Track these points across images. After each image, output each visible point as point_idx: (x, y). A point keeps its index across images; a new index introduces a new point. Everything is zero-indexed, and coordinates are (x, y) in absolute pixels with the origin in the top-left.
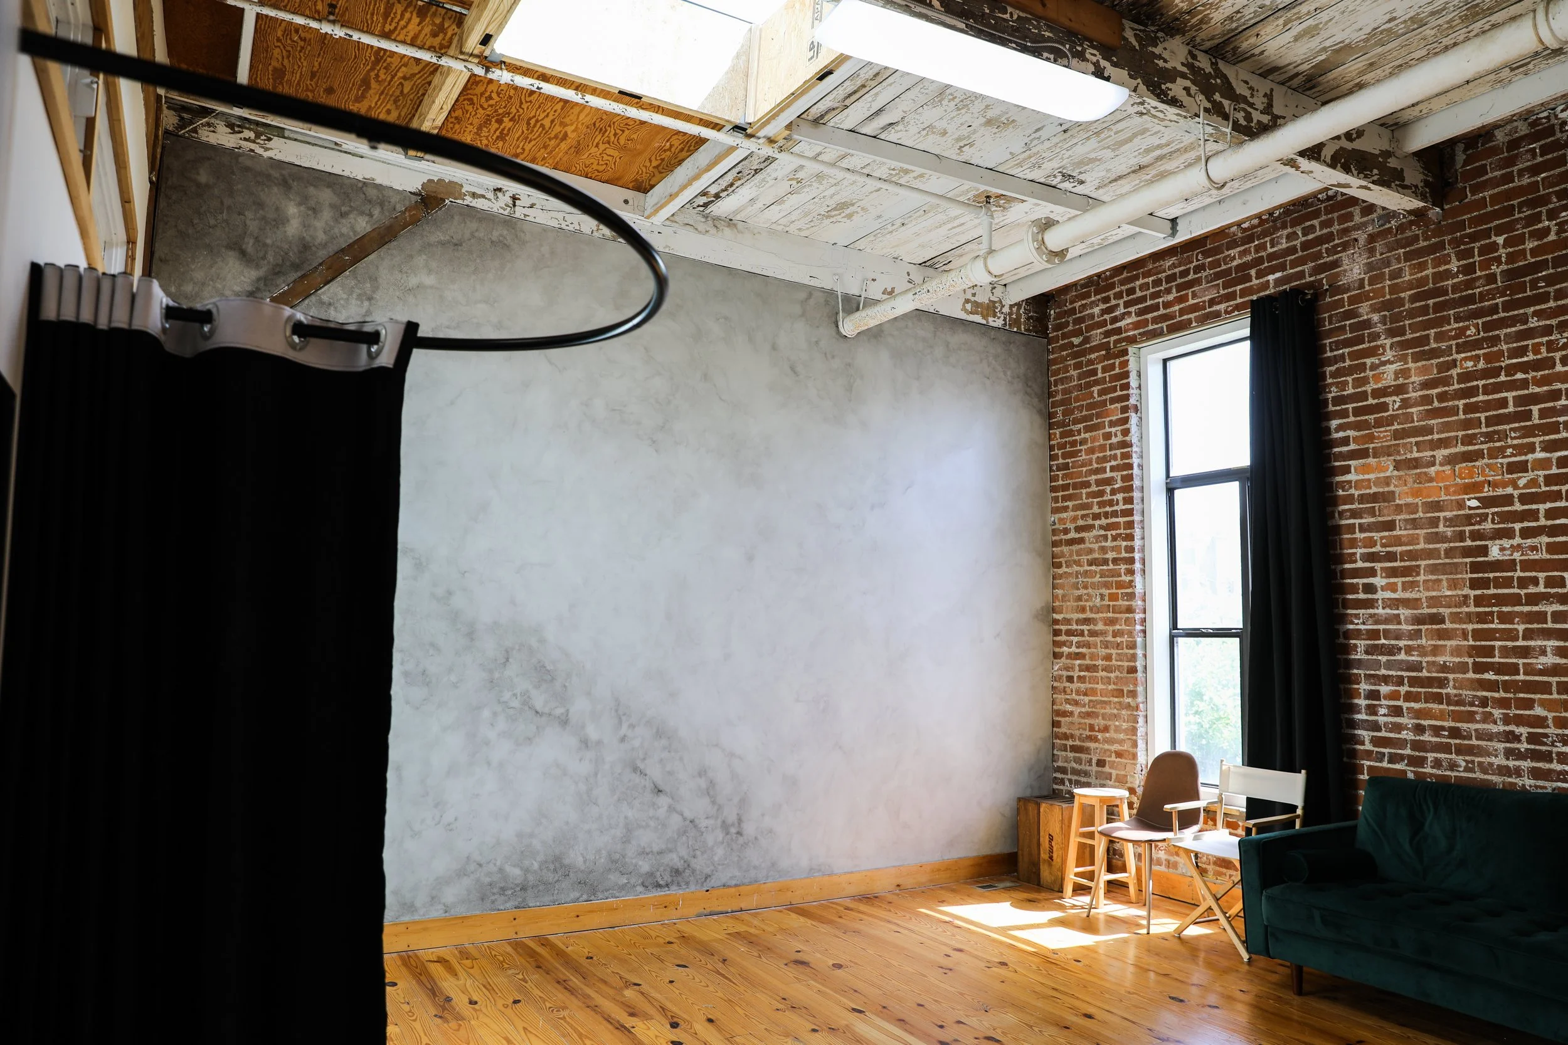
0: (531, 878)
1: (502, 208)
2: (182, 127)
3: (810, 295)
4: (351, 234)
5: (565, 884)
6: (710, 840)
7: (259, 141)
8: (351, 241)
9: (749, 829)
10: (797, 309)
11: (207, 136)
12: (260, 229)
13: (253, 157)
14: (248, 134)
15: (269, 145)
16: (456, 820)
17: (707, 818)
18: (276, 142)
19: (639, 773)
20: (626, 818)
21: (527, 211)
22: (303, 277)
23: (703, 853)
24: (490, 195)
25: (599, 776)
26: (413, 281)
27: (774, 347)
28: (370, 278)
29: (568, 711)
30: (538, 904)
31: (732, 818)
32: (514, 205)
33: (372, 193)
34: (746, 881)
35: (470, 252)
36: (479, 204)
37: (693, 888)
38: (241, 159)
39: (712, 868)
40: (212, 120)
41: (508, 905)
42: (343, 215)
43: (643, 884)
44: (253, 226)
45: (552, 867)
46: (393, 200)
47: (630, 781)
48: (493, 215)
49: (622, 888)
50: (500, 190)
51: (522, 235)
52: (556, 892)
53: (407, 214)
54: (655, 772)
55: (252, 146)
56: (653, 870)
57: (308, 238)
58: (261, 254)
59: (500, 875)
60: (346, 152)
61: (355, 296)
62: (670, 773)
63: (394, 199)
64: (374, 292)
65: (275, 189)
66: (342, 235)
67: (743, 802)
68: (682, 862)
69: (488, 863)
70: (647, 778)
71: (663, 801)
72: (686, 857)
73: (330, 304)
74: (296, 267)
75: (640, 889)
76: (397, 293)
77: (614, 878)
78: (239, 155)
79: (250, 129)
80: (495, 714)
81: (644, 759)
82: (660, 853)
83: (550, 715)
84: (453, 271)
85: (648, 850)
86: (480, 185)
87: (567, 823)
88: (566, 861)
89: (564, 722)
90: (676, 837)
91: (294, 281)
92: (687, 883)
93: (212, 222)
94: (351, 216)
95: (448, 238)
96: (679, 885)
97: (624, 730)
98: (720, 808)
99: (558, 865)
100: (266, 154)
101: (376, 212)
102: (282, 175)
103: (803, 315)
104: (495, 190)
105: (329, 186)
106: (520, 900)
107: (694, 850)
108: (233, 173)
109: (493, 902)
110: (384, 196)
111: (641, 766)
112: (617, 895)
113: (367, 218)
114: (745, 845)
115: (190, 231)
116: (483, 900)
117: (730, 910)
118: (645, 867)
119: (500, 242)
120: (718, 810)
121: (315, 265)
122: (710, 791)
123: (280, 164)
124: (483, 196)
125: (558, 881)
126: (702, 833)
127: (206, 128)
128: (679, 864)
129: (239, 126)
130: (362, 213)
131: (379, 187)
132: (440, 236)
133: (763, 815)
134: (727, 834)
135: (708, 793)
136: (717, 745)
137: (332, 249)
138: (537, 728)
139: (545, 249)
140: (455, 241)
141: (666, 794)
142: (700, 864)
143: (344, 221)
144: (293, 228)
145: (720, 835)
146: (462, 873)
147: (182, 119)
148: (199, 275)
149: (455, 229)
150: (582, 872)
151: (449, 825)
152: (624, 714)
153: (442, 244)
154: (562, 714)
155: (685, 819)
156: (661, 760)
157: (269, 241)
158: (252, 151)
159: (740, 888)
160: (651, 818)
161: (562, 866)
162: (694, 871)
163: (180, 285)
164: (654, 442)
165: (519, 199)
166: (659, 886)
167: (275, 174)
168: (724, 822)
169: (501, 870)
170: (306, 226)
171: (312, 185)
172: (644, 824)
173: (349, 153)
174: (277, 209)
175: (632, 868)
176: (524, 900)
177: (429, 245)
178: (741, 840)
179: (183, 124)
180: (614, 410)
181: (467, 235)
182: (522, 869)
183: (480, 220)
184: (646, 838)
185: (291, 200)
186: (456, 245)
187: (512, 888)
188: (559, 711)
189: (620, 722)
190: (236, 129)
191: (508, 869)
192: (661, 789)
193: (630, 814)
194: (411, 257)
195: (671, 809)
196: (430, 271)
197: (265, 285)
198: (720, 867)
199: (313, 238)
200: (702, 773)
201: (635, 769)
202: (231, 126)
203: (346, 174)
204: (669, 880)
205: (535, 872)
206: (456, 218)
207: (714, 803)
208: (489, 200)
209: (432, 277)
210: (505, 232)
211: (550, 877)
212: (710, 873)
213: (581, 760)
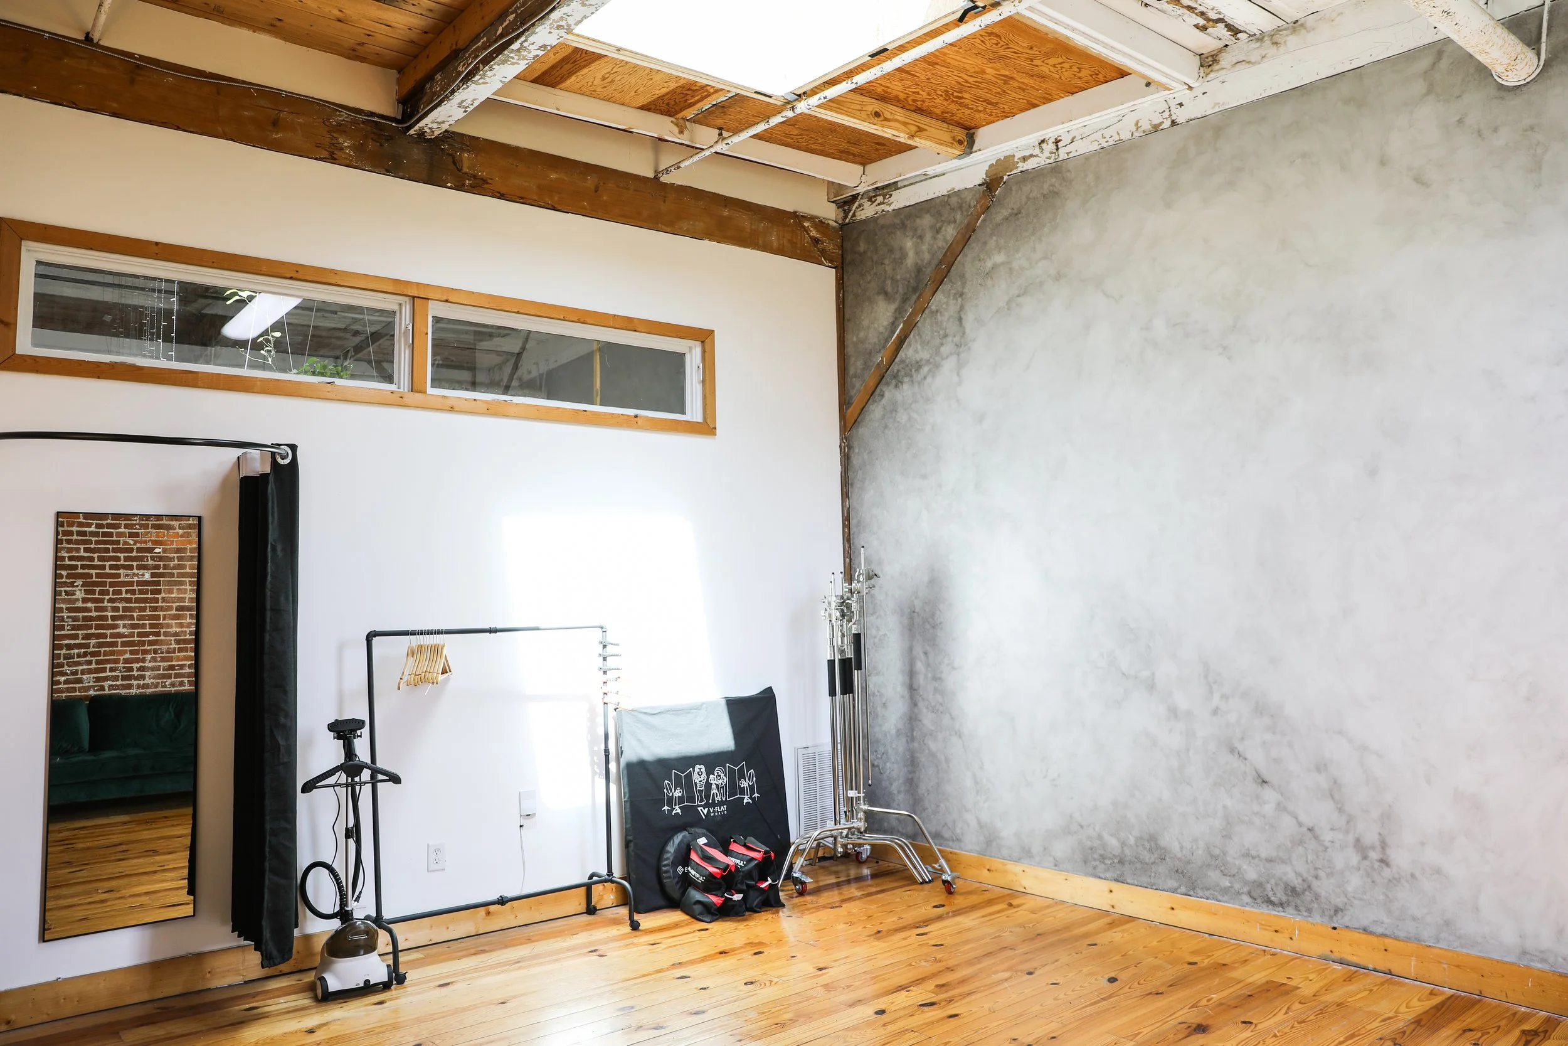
0: (1127, 852)
1: (1047, 158)
2: (845, 217)
3: (1440, 55)
4: (944, 244)
5: (1162, 869)
6: (1339, 862)
7: (886, 201)
8: (944, 251)
9: (1401, 859)
10: (1419, 87)
11: (862, 215)
12: (894, 270)
13: (884, 215)
14: (880, 199)
15: (891, 200)
16: (1059, 776)
17: (1332, 829)
18: (895, 194)
19: (1237, 755)
20: (1225, 807)
21: (1068, 149)
22: (919, 297)
23: (1330, 875)
24: (1037, 151)
25: (1191, 752)
26: (989, 264)
27: (1383, 162)
28: (960, 276)
29: (1153, 674)
30: (1136, 883)
31: (1371, 837)
32: (1057, 149)
33: (954, 201)
34: (1402, 934)
35: (1028, 215)
36: (1031, 164)
37: (1317, 918)
38: (879, 222)
39: (1345, 900)
40: (862, 201)
41: (1108, 875)
42: (938, 231)
43: (1249, 893)
44: (889, 269)
45: (1147, 845)
46: (968, 200)
47: (1226, 763)
48: (1042, 169)
49: (1225, 891)
50: (1043, 141)
51: (1068, 174)
52: (1153, 875)
53: (978, 205)
54: (1258, 758)
55: (882, 207)
56: (1262, 879)
57: (920, 262)
58: (895, 290)
59: (1099, 842)
60: (934, 177)
61: (952, 298)
62: (1277, 761)
63: (968, 197)
64: (963, 288)
65: (898, 233)
66: (939, 248)
67: (1387, 817)
68: (1300, 880)
69: (1089, 825)
70: (1246, 762)
71: (1269, 794)
72: (1305, 875)
73: (937, 311)
74: (915, 290)
75: (1246, 899)
76: (979, 281)
77: (1214, 876)
78: (878, 218)
79: (879, 195)
80: (1085, 672)
81: (1242, 739)
82: (1270, 860)
83: (1136, 678)
84: (1017, 241)
85: (1254, 853)
86: (1027, 147)
87: (1160, 800)
88: (1162, 843)
89: (1151, 686)
90: (1290, 845)
91: (915, 302)
92: (1309, 910)
93: (869, 278)
94: (943, 229)
95: (1010, 211)
96: (1297, 908)
97: (1216, 701)
98: (1350, 820)
99: (1152, 841)
100: (893, 207)
101: (958, 217)
102: (901, 219)
103: (1429, 92)
104: (1040, 144)
105: (928, 212)
106: (1118, 873)
107: (1316, 869)
108: (876, 235)
109: (1095, 868)
110: (961, 199)
111: (1240, 748)
112: (1220, 897)
113: (953, 225)
114: (1394, 881)
115: (860, 291)
116: (1085, 862)
117: (1371, 966)
118: (1252, 874)
119: (1050, 191)
120: (1348, 822)
121: (925, 283)
122: (1334, 792)
123: (898, 212)
124: (1032, 156)
125: (1153, 863)
126: (1326, 848)
127: (859, 209)
128: (1296, 882)
129: (875, 196)
130: (949, 222)
131: (958, 193)
132: (1005, 213)
133: (1423, 844)
134: (1365, 858)
135: (1332, 796)
136: (1340, 732)
137: (935, 262)
138: (1125, 690)
139: (1090, 178)
140: (1015, 211)
141: (1272, 786)
142: (1325, 887)
143: (939, 236)
144: (910, 261)
145: (1355, 859)
146: (1067, 831)
147: (845, 210)
148: (865, 323)
149: (1014, 201)
150: (1179, 859)
151: (1054, 780)
152: (1215, 682)
153: (1006, 219)
154: (1148, 677)
155: (1300, 825)
156: (1264, 743)
157: (899, 277)
158: (883, 211)
159: (1387, 941)
160: (1256, 814)
161: (1158, 847)
162: (1317, 897)
163: (858, 335)
164: (1225, 348)
165: (1060, 140)
166: (1270, 902)
167: (897, 221)
168: (1358, 840)
169: (1100, 837)
170: (917, 253)
171: (918, 217)
172: (1247, 819)
173: (936, 176)
174: (901, 248)
175: (1234, 871)
176: (1122, 875)
177: (998, 225)
178: (1387, 872)
179: (846, 213)
180: (1175, 325)
181: (1024, 199)
182: (1118, 840)
183: (1032, 180)
184: (1250, 837)
185: (907, 236)
186: (1016, 214)
187: (1110, 858)
188: (1145, 674)
189: (1211, 692)
190: (873, 199)
191: (1106, 837)
192: (1267, 778)
193: (1229, 803)
194: (985, 243)
195: (1281, 808)
196: (999, 249)
197: (900, 313)
198: (1356, 902)
199: (922, 260)
200: (1321, 767)
201: (1233, 750)
202: (870, 200)
203: (936, 196)
204: (1284, 899)
205: (1131, 846)
206: (1014, 189)
207: (1341, 810)
208: (1036, 156)
209: (1002, 254)
210: (1054, 180)
211: (1147, 857)
212: (1341, 906)
213: (1170, 731)
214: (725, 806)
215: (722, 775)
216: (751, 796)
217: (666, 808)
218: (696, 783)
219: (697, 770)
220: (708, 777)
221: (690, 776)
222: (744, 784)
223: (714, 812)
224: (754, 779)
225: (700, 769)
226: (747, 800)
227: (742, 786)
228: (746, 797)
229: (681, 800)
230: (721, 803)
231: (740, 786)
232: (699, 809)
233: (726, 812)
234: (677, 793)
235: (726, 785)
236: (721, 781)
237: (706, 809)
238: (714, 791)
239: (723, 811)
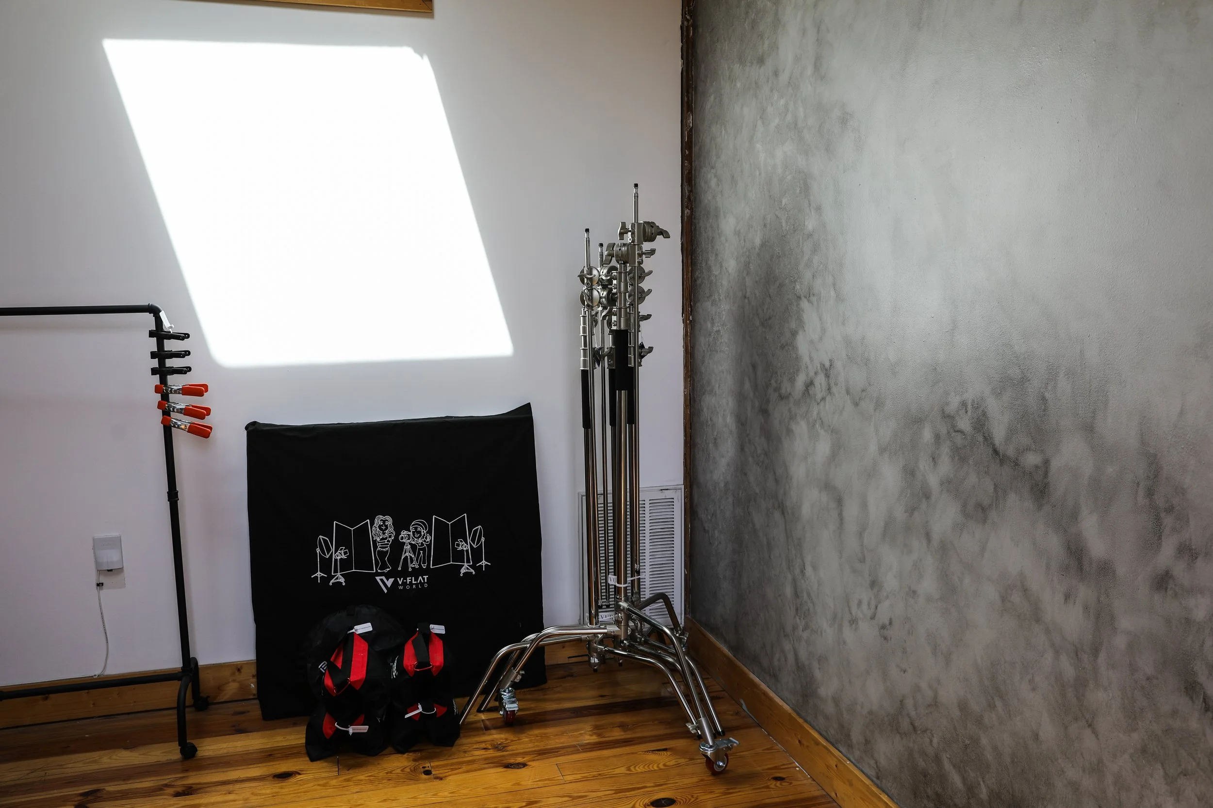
16: (891, 623)
25: (1102, 657)
29: (1047, 462)
47: (1174, 713)
59: (936, 768)
69: (925, 731)
80: (937, 437)
83: (1016, 464)
87: (1036, 737)
89: (1040, 489)
97: (1167, 554)
138: (996, 486)
146: (895, 725)
151: (883, 627)
154: (1037, 467)
169: (938, 760)
182: (964, 779)
188: (1032, 459)
189: (1158, 531)
191: (947, 765)
213: (1067, 597)
214: (426, 577)
215: (423, 532)
216: (475, 562)
217: (319, 574)
218: (375, 542)
219: (378, 521)
220: (398, 534)
221: (363, 532)
222: (464, 546)
223: (404, 584)
224: (483, 539)
225: (384, 521)
226: (465, 568)
227: (460, 548)
228: (465, 564)
229: (345, 564)
230: (416, 573)
231: (454, 549)
232: (378, 578)
233: (426, 586)
234: (340, 555)
235: (429, 546)
236: (420, 541)
237: (391, 580)
238: (408, 553)
239: (422, 584)
